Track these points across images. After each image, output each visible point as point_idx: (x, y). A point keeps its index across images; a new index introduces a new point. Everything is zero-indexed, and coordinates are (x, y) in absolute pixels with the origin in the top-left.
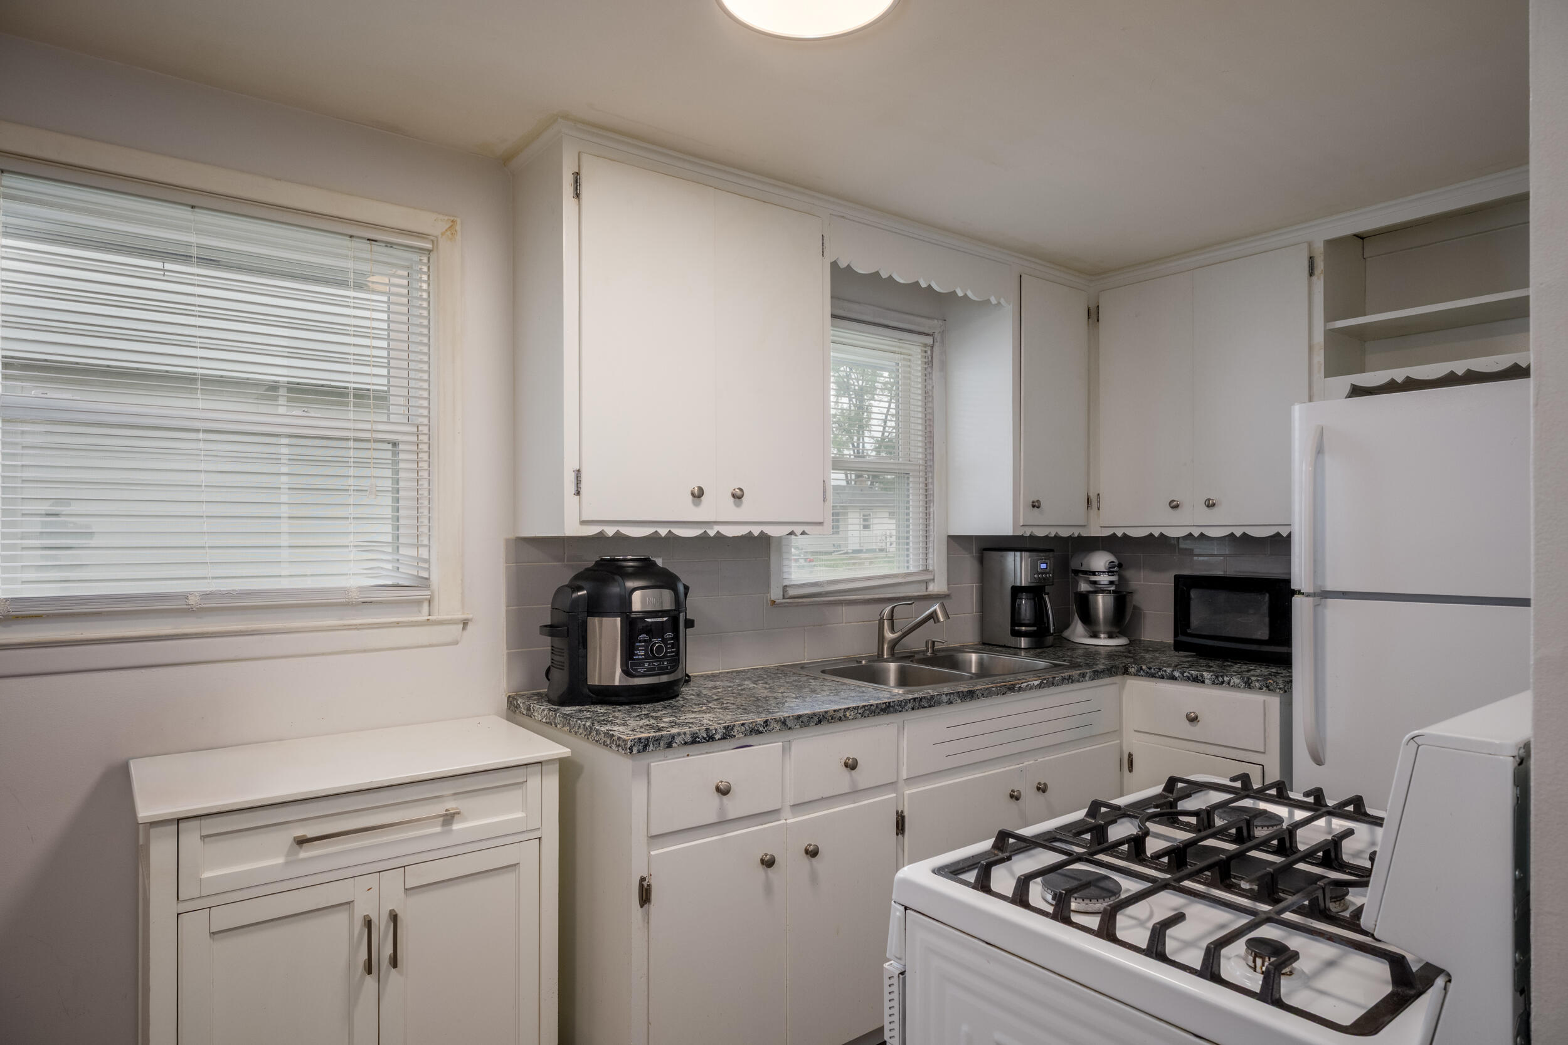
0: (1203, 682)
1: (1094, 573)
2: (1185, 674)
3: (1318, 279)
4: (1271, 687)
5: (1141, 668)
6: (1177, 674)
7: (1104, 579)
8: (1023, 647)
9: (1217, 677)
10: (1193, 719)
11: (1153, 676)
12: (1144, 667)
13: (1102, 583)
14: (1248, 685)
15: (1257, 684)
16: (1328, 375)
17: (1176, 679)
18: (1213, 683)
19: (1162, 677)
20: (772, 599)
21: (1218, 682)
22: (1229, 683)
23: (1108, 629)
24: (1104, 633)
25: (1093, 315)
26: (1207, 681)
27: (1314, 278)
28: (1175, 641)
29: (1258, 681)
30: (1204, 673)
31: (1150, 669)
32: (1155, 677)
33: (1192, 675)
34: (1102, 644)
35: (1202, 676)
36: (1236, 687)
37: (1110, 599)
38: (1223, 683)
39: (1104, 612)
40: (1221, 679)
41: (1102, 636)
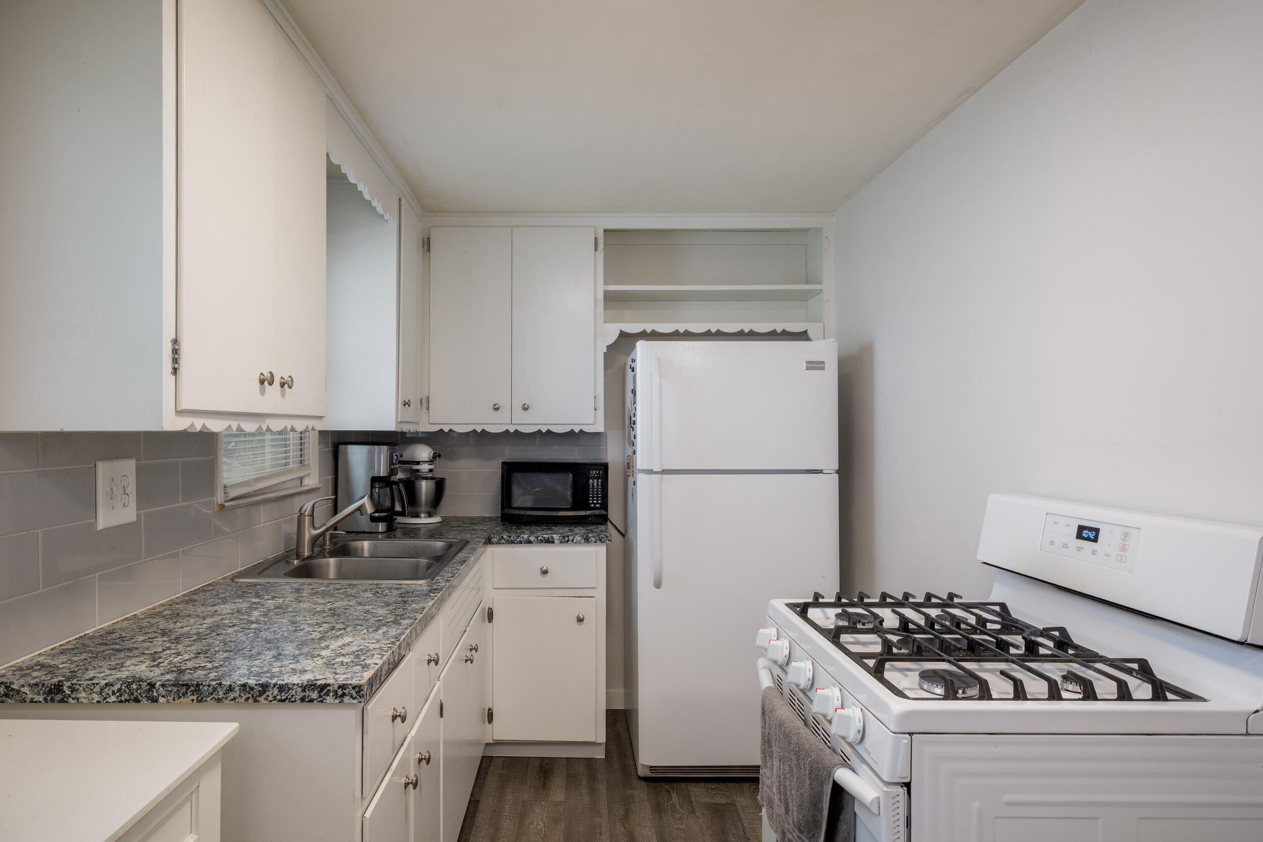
0: (553, 542)
1: (418, 463)
2: (539, 538)
3: (600, 254)
4: (603, 540)
5: (502, 538)
6: (532, 539)
7: (425, 467)
8: (380, 531)
9: (564, 537)
10: (545, 572)
11: (512, 542)
12: (504, 537)
13: (423, 471)
14: (587, 540)
15: (593, 539)
16: (605, 322)
17: (532, 543)
18: (561, 542)
19: (521, 543)
20: (220, 503)
21: (565, 540)
22: (573, 541)
23: (428, 509)
24: (425, 513)
25: (426, 244)
26: (556, 541)
27: (598, 253)
28: (502, 514)
29: (594, 537)
30: (554, 535)
31: (510, 537)
32: (515, 543)
33: (544, 539)
34: (424, 522)
35: (552, 538)
36: (579, 543)
37: (431, 484)
38: (568, 541)
39: (426, 494)
40: (566, 539)
41: (423, 515)
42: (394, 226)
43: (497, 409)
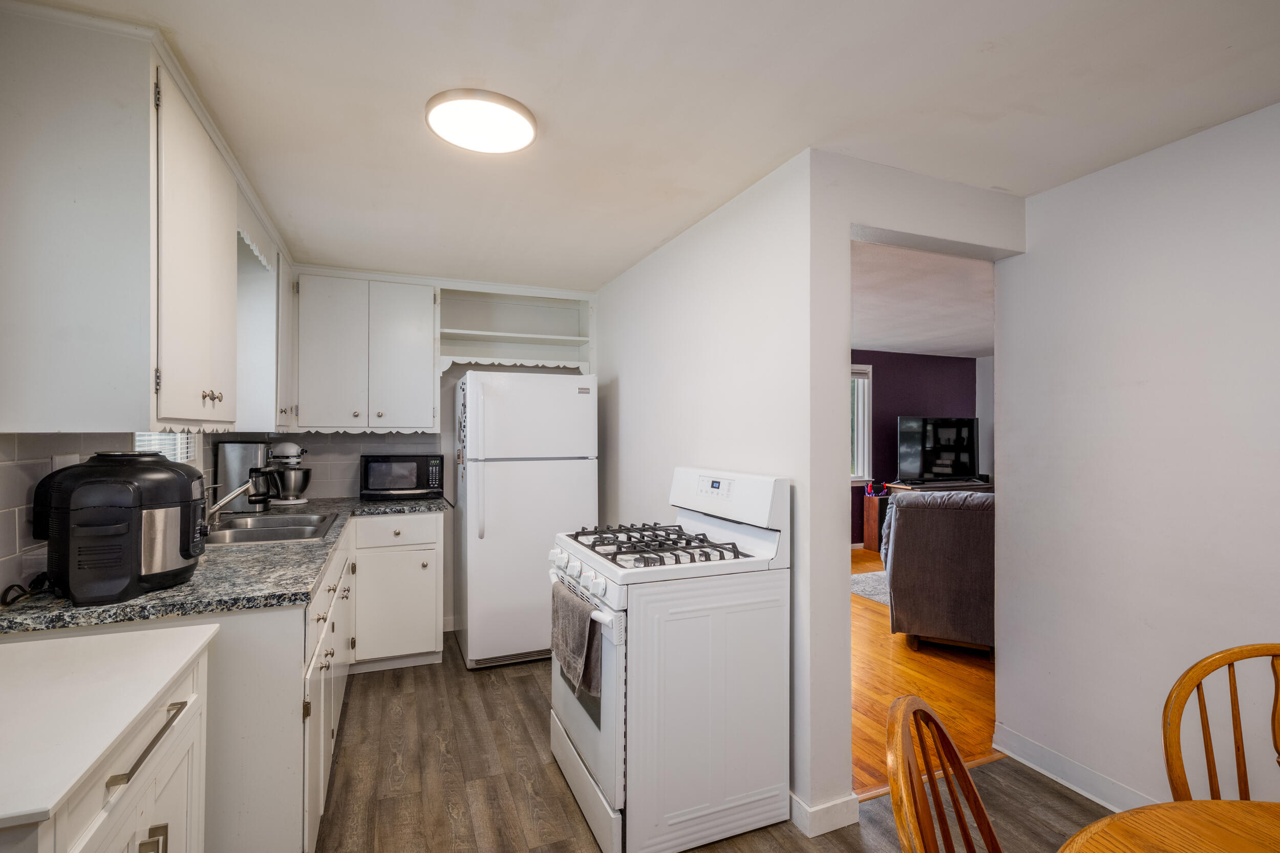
0: (404, 512)
1: (287, 457)
2: (393, 510)
3: (438, 306)
4: (441, 509)
5: (364, 511)
6: (388, 510)
7: (293, 461)
8: (258, 511)
9: (412, 508)
10: (398, 534)
11: (372, 514)
12: (366, 510)
13: (292, 463)
14: (430, 509)
15: (434, 509)
16: (441, 355)
17: (387, 513)
18: (410, 512)
19: (379, 514)
21: (413, 510)
22: (419, 511)
23: (296, 493)
24: (293, 496)
25: (296, 287)
26: (406, 511)
27: (436, 305)
28: (361, 494)
29: (434, 507)
30: (405, 507)
31: (370, 510)
32: (374, 514)
33: (397, 510)
34: (293, 503)
35: (403, 509)
36: (423, 512)
37: (300, 474)
38: (415, 511)
39: (295, 481)
40: (414, 509)
41: (291, 498)
42: (275, 274)
43: (356, 416)
